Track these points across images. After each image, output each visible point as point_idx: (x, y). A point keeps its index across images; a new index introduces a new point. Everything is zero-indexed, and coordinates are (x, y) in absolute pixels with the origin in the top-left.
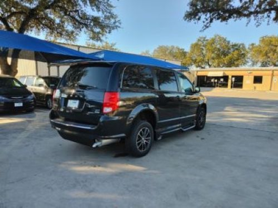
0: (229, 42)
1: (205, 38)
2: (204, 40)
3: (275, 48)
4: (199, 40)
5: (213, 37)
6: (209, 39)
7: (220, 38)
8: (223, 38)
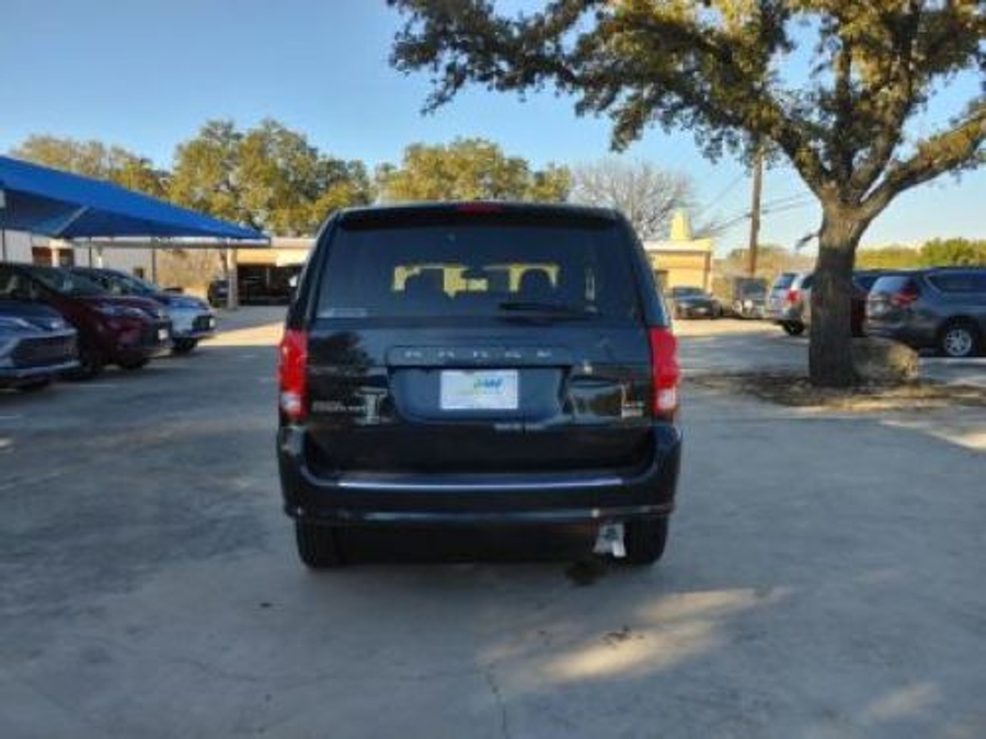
0: (313, 152)
1: (230, 126)
2: (226, 134)
3: (449, 184)
4: (209, 133)
5: (257, 126)
6: (243, 132)
7: (282, 132)
8: (295, 136)
